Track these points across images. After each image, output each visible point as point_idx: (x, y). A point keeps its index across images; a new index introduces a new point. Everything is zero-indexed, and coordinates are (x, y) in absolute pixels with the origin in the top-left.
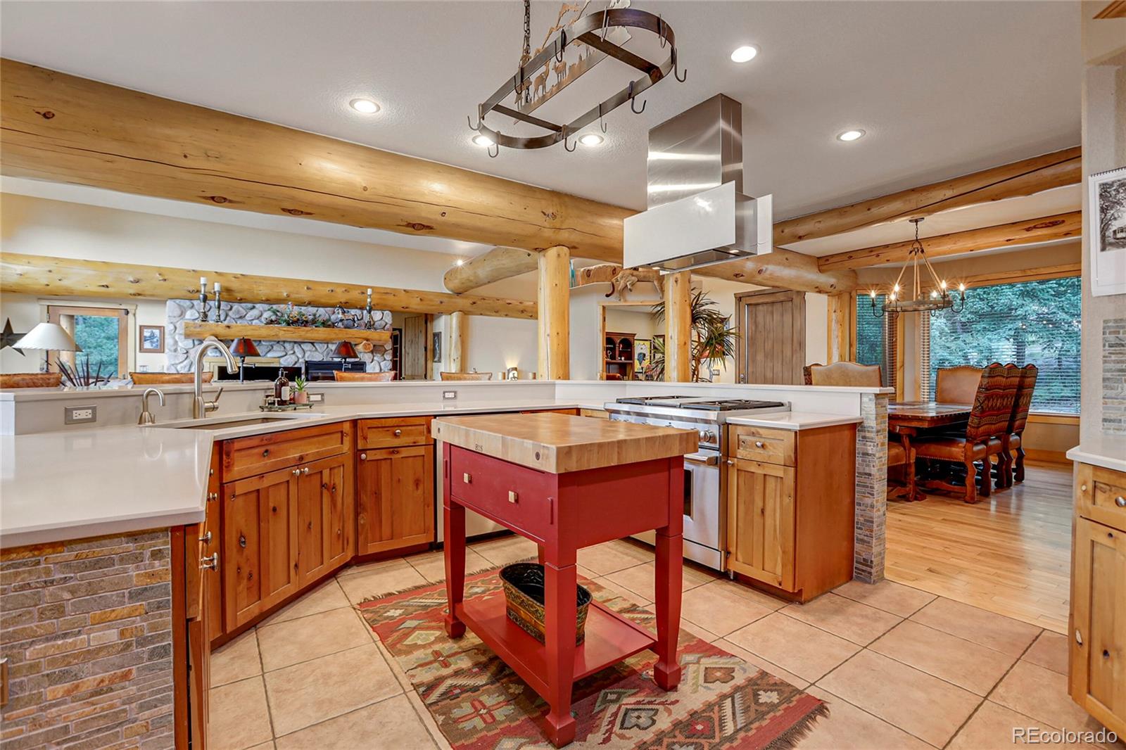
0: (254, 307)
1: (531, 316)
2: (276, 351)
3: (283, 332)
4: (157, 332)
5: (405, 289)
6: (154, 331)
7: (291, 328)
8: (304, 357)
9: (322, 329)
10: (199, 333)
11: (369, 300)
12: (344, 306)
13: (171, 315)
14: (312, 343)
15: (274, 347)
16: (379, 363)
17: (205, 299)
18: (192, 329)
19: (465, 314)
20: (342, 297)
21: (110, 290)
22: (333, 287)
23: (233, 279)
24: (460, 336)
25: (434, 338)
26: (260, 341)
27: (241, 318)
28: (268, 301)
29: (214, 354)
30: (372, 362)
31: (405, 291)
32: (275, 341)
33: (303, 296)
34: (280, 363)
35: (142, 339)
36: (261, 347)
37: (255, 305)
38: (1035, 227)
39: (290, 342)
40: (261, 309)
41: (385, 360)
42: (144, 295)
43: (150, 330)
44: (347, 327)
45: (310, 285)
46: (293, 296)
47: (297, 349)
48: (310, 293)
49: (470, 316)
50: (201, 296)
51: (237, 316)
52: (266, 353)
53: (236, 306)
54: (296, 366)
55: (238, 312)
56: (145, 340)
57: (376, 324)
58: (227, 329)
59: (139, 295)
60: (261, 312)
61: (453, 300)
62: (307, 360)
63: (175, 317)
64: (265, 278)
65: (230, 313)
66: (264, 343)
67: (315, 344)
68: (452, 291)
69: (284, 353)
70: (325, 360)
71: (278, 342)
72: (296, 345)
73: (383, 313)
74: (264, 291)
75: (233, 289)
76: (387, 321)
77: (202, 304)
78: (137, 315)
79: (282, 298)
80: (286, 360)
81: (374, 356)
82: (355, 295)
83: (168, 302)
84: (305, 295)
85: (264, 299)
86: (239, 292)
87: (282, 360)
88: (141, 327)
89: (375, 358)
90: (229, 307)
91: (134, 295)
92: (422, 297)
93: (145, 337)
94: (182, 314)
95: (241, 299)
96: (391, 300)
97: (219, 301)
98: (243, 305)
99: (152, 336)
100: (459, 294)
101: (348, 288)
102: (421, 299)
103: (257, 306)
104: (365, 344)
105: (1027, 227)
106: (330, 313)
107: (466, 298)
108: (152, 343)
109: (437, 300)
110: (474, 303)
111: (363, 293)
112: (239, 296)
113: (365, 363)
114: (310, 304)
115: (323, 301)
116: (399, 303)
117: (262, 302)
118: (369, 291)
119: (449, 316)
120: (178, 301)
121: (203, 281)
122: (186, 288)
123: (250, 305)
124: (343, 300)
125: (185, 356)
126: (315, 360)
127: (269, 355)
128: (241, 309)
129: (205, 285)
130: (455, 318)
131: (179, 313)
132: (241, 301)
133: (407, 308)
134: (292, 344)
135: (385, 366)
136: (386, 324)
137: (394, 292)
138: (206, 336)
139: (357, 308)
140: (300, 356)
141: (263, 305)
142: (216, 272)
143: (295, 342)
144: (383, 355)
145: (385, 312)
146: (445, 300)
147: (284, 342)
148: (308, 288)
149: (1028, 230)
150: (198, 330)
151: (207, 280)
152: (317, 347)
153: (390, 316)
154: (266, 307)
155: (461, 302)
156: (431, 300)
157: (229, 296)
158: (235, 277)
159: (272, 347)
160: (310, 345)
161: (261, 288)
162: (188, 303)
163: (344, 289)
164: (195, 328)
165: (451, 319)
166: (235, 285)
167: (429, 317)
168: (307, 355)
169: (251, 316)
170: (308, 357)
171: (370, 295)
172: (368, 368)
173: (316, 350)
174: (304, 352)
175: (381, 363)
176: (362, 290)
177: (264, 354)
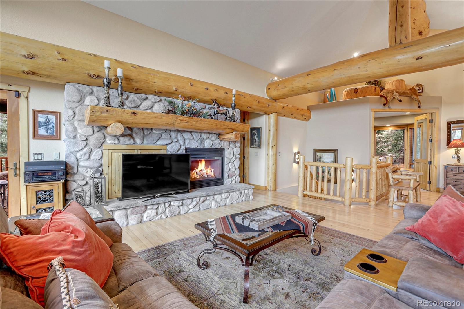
0: (146, 99)
1: (305, 119)
2: (164, 139)
3: (179, 121)
4: (52, 118)
6: (50, 116)
7: (185, 117)
8: (184, 144)
10: (105, 119)
11: (233, 99)
13: (70, 99)
15: (163, 135)
17: (109, 85)
18: (98, 115)
19: (278, 115)
20: (213, 95)
22: (208, 86)
23: (132, 68)
26: (152, 129)
27: (137, 106)
28: (159, 93)
29: (113, 142)
30: (228, 149)
31: (250, 94)
33: (186, 91)
34: (166, 149)
35: (36, 125)
36: (153, 135)
37: (148, 96)
39: (175, 131)
40: (154, 100)
41: (236, 147)
42: (40, 76)
43: (45, 116)
45: (192, 82)
46: (180, 90)
47: (179, 137)
48: (193, 88)
49: (281, 117)
50: (106, 80)
51: (133, 106)
53: (132, 96)
54: (179, 153)
55: (134, 101)
56: (40, 126)
58: (133, 116)
59: (34, 74)
60: (153, 102)
61: (272, 104)
62: (186, 147)
63: (74, 102)
64: (157, 72)
65: (127, 102)
66: (155, 132)
67: (192, 133)
68: (272, 98)
69: (170, 141)
70: (199, 147)
71: (167, 131)
72: (179, 134)
73: (236, 111)
74: (158, 84)
75: (132, 78)
76: (237, 117)
77: (106, 91)
78: (30, 99)
79: (172, 91)
80: (172, 147)
81: (230, 144)
82: (222, 94)
83: (66, 86)
84: (189, 90)
85: (156, 91)
86: (136, 82)
87: (168, 147)
88: (34, 111)
89: (231, 145)
90: (127, 96)
91: (28, 73)
92: (259, 100)
93: (40, 122)
94: (81, 100)
95: (137, 89)
96: (242, 101)
97: (121, 89)
98: (139, 95)
99: (47, 122)
100: (275, 100)
101: (217, 89)
102: (259, 102)
103: (150, 97)
104: (235, 134)
106: (203, 107)
107: (280, 103)
108: (47, 129)
109: (267, 103)
110: (283, 108)
111: (227, 93)
112: (136, 85)
113: (224, 149)
114: (190, 99)
115: (200, 96)
116: (246, 105)
117: (155, 93)
118: (234, 92)
119: (268, 116)
120: (77, 85)
121: (107, 63)
122: (87, 72)
123: (144, 96)
124: (214, 98)
125: (85, 143)
126: (193, 147)
127: (159, 143)
128: (136, 99)
129: (109, 68)
130: (272, 117)
131: (79, 98)
132: (137, 91)
133: (250, 107)
134: (176, 133)
135: (237, 152)
137: (244, 95)
138: (110, 122)
140: (182, 144)
141: (156, 97)
142: (116, 60)
143: (178, 131)
147: (171, 131)
148: (191, 85)
150: (104, 115)
152: (194, 136)
153: (240, 113)
154: (158, 99)
155: (277, 106)
156: (263, 103)
157: (128, 85)
159: (161, 135)
160: (189, 133)
161: (156, 80)
162: (87, 89)
163: (215, 89)
164: (102, 112)
166: (133, 75)
168: (186, 143)
169: (145, 106)
170: (188, 144)
171: (234, 95)
172: (226, 153)
173: (193, 138)
174: (185, 140)
175: (234, 150)
176: (228, 91)
177: (155, 141)
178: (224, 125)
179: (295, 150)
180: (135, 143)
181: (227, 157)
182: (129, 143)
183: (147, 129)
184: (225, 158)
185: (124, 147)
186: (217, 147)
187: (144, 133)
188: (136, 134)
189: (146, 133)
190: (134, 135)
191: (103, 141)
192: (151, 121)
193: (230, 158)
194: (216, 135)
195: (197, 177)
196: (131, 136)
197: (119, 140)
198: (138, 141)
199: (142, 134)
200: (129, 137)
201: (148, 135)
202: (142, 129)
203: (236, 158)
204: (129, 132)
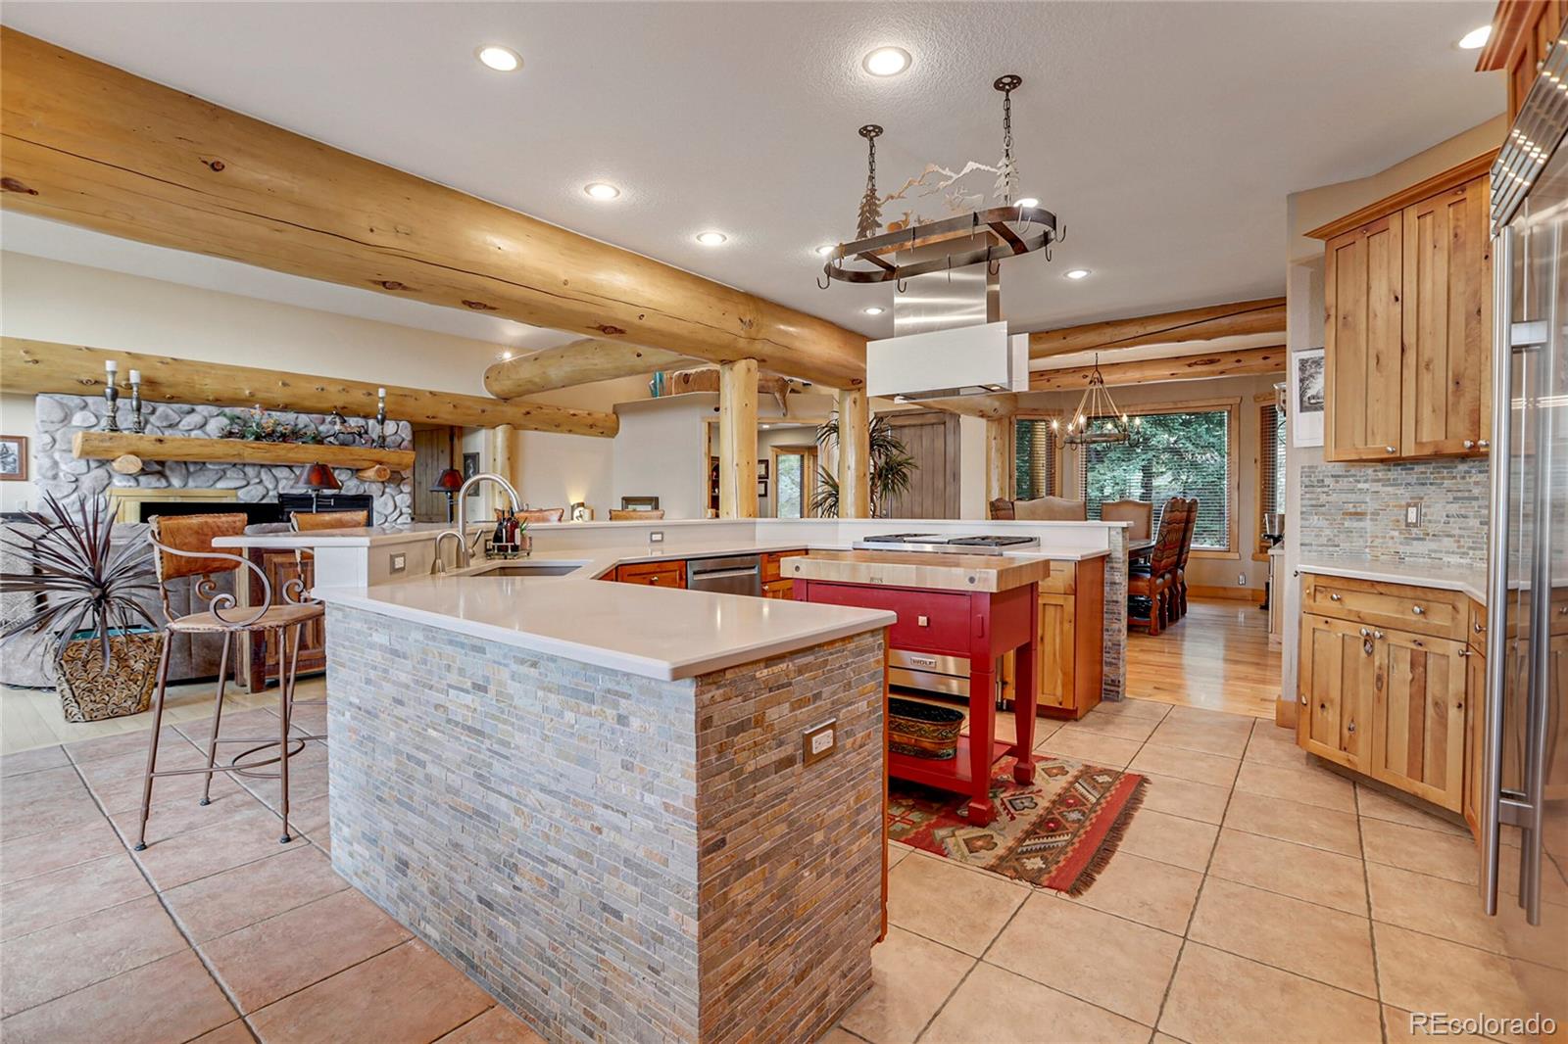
0: (191, 411)
1: (602, 433)
2: (231, 478)
3: (250, 451)
4: (13, 446)
5: (432, 389)
6: (8, 444)
7: (264, 444)
8: (276, 487)
9: (312, 447)
10: (107, 450)
11: (381, 405)
12: (342, 413)
13: (44, 419)
14: (290, 467)
15: (229, 473)
16: (393, 497)
17: (115, 396)
18: (96, 443)
19: (515, 429)
20: (340, 400)
22: (323, 384)
23: (159, 364)
24: (509, 459)
25: (465, 461)
26: (204, 463)
27: (170, 426)
28: (218, 402)
29: (125, 483)
30: (382, 496)
31: (431, 393)
32: (230, 464)
33: (275, 396)
34: (237, 496)
36: (206, 473)
37: (194, 407)
38: (1195, 363)
39: (254, 465)
40: (206, 414)
41: (402, 492)
44: (343, 444)
45: (286, 380)
46: (260, 395)
47: (265, 475)
48: (288, 391)
49: (521, 432)
50: (108, 391)
51: (164, 424)
52: (215, 482)
53: (162, 408)
54: (264, 502)
55: (167, 417)
57: (388, 439)
58: (158, 445)
60: (206, 418)
61: (499, 408)
62: (281, 492)
63: (52, 422)
64: (212, 366)
65: (152, 419)
66: (210, 466)
67: (294, 469)
68: (497, 395)
69: (245, 483)
71: (235, 465)
72: (263, 471)
73: (398, 425)
74: (211, 386)
75: (159, 380)
76: (403, 436)
77: (110, 403)
79: (243, 397)
80: (248, 492)
81: (385, 487)
82: (357, 397)
83: (38, 398)
84: (280, 394)
85: (211, 398)
86: (169, 386)
87: (241, 493)
89: (387, 490)
90: (151, 409)
92: (457, 402)
94: (66, 418)
95: (172, 397)
96: (411, 406)
97: (139, 400)
98: (175, 406)
100: (506, 400)
101: (347, 386)
102: (455, 406)
103: (199, 408)
104: (378, 470)
105: (1188, 363)
106: (317, 422)
107: (516, 405)
108: (4, 464)
109: (479, 408)
110: (528, 413)
111: (370, 394)
112: (168, 392)
113: (371, 497)
114: (286, 408)
115: (307, 404)
116: (424, 412)
117: (207, 402)
118: (381, 393)
119: (492, 431)
120: (58, 397)
121: (110, 366)
122: (73, 376)
123: (186, 407)
124: (339, 404)
125: (73, 485)
126: (293, 492)
127: (219, 485)
128: (171, 412)
129: (114, 373)
130: (500, 434)
131: (62, 415)
132: (171, 400)
133: (433, 417)
134: (257, 469)
135: (403, 501)
136: (403, 440)
137: (415, 395)
138: (117, 454)
139: (359, 416)
140: (270, 487)
141: (210, 408)
142: (129, 353)
143: (262, 466)
144: (399, 485)
145: (401, 424)
146: (488, 408)
147: (244, 465)
148: (284, 384)
149: (1190, 365)
150: (107, 444)
151: (118, 365)
152: (298, 473)
153: (409, 429)
154: (214, 410)
155: (510, 411)
156: (469, 408)
157: (153, 391)
158: (162, 363)
159: (225, 473)
160: (287, 469)
161: (208, 381)
162: (76, 401)
163: (341, 388)
164: (102, 441)
165: (495, 436)
166: (162, 374)
167: (456, 431)
168: (280, 486)
169: (189, 424)
170: (283, 488)
171: (382, 398)
172: (377, 504)
173: (296, 478)
174: (277, 480)
175: (396, 498)
176: (370, 390)
177: (212, 483)
178: (351, 454)
179: (574, 501)
180: (170, 485)
181: (378, 512)
182: (157, 484)
183: (195, 463)
184: (375, 514)
185: (149, 492)
186: (353, 492)
187: (187, 469)
188: (171, 470)
189: (192, 469)
190: (168, 473)
191: (106, 482)
192: (195, 451)
193: (387, 513)
194: (350, 472)
196: (162, 474)
197: (137, 480)
198: (176, 482)
199: (184, 471)
200: (158, 476)
201: (195, 472)
202: (185, 463)
203: (401, 514)
204: (158, 468)
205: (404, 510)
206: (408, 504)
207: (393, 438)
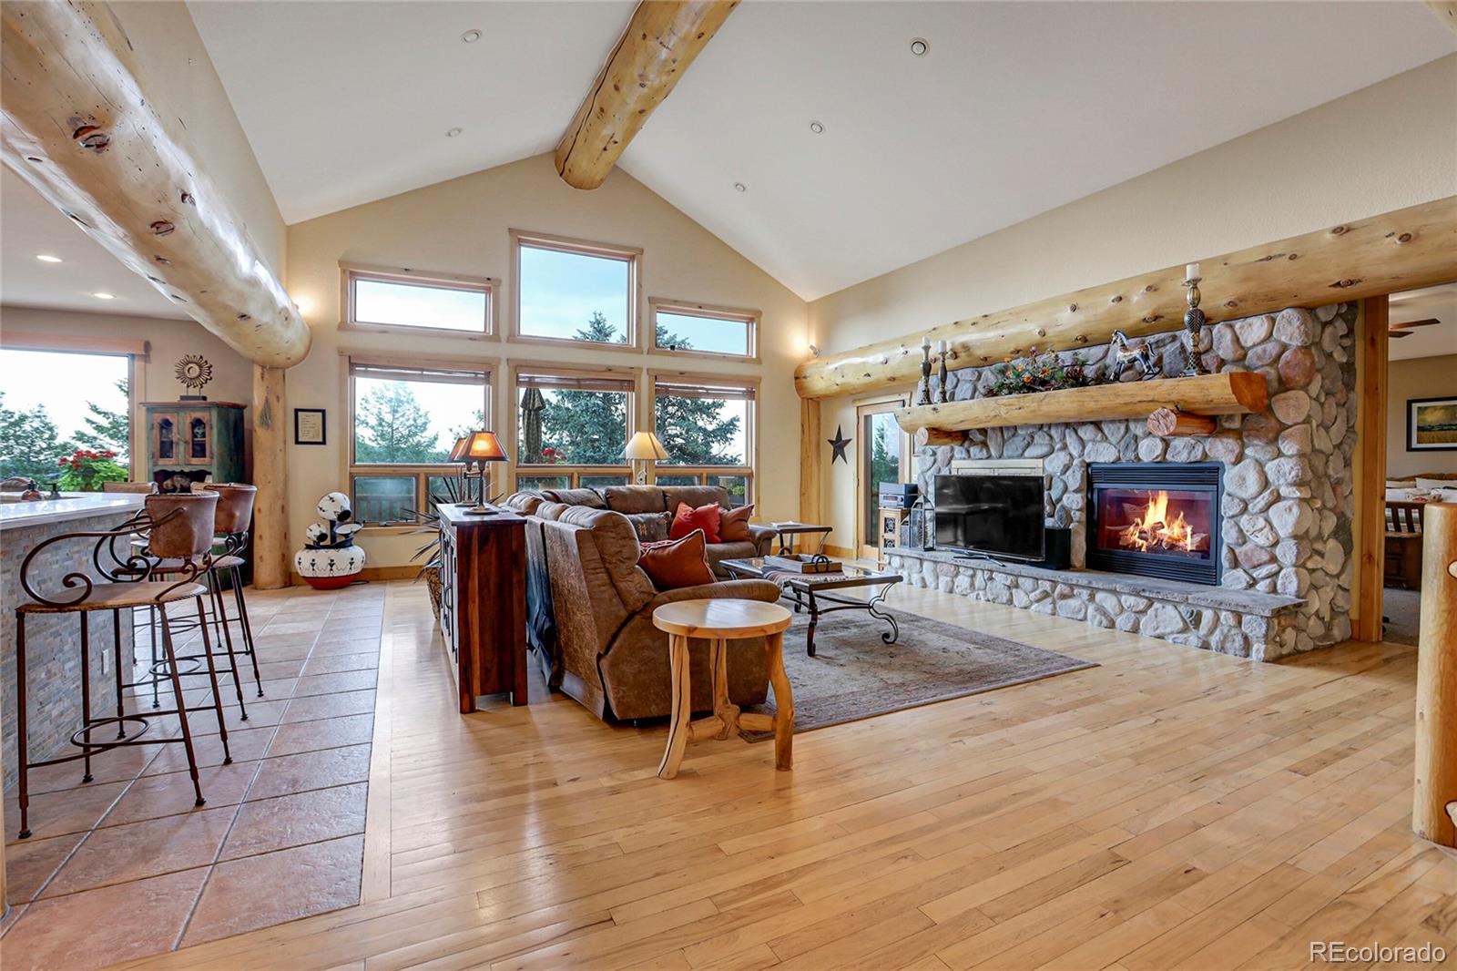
2: (1038, 445)
8: (1082, 455)
14: (1098, 425)
15: (1036, 437)
16: (1262, 465)
21: (873, 378)
22: (1121, 291)
26: (1015, 428)
28: (1019, 353)
29: (961, 456)
30: (1240, 463)
31: (1335, 231)
32: (1034, 426)
33: (1071, 328)
34: (1043, 468)
36: (1017, 440)
39: (1059, 425)
41: (1280, 454)
45: (1075, 302)
46: (1051, 332)
47: (1071, 440)
48: (1079, 318)
52: (1024, 452)
54: (1067, 474)
57: (1250, 354)
59: (894, 378)
62: (1088, 461)
66: (1020, 432)
67: (1104, 427)
69: (1050, 449)
70: (1124, 461)
71: (1040, 428)
72: (1068, 432)
73: (1271, 321)
76: (1283, 339)
79: (1037, 340)
80: (1052, 461)
81: (1243, 447)
82: (1175, 293)
84: (1074, 327)
85: (1012, 350)
87: (1047, 463)
89: (1248, 451)
90: (977, 374)
95: (986, 359)
96: (1282, 276)
98: (993, 367)
101: (1154, 282)
102: (1404, 238)
112: (982, 354)
113: (1221, 464)
121: (923, 342)
124: (1151, 315)
125: (933, 458)
126: (1102, 461)
127: (1028, 453)
133: (1352, 283)
134: (1061, 429)
135: (1281, 472)
136: (1285, 348)
137: (1291, 249)
140: (1075, 453)
143: (1067, 425)
144: (1273, 441)
145: (1278, 316)
147: (1050, 426)
148: (1074, 309)
152: (1106, 432)
153: (1296, 323)
159: (1033, 438)
160: (1094, 428)
168: (1087, 452)
170: (1090, 455)
172: (1229, 478)
173: (1105, 438)
174: (1083, 443)
175: (1268, 467)
177: (1020, 451)
180: (989, 455)
181: (1229, 495)
182: (980, 456)
183: (1008, 429)
184: (1224, 497)
186: (1184, 459)
187: (1003, 436)
188: (991, 438)
189: (1007, 436)
190: (988, 442)
191: (949, 455)
193: (1245, 495)
195: (1141, 547)
196: (984, 444)
197: (968, 452)
198: (994, 452)
199: (1000, 439)
200: (979, 446)
201: (1009, 438)
202: (1002, 429)
203: (1278, 498)
204: (980, 437)
205: (1284, 491)
206: (1290, 478)
207: (1259, 349)
